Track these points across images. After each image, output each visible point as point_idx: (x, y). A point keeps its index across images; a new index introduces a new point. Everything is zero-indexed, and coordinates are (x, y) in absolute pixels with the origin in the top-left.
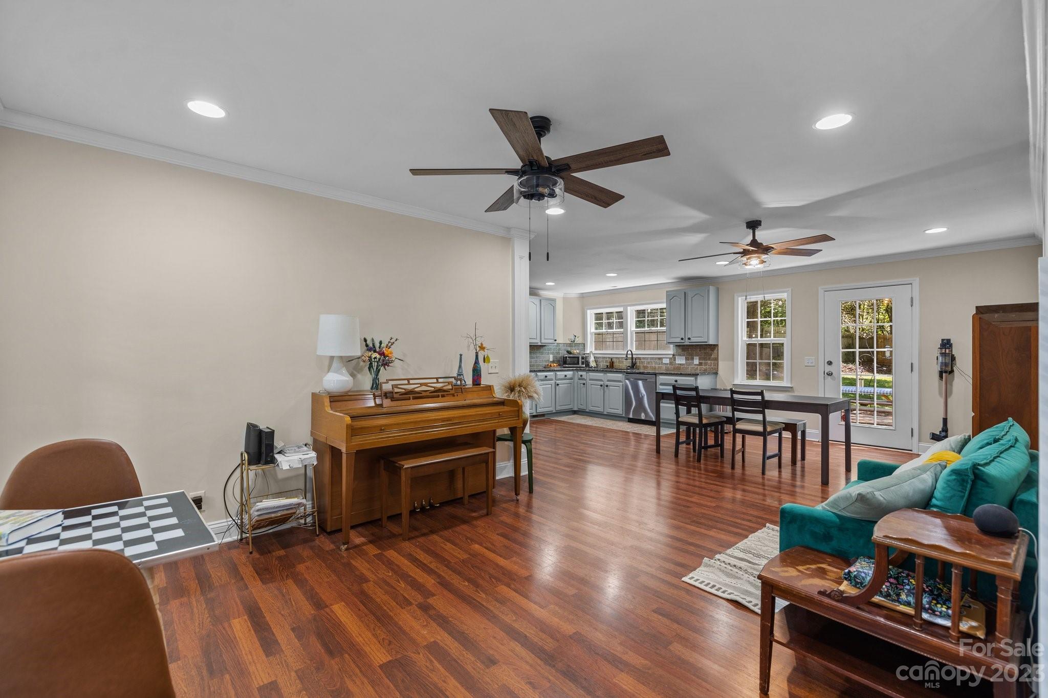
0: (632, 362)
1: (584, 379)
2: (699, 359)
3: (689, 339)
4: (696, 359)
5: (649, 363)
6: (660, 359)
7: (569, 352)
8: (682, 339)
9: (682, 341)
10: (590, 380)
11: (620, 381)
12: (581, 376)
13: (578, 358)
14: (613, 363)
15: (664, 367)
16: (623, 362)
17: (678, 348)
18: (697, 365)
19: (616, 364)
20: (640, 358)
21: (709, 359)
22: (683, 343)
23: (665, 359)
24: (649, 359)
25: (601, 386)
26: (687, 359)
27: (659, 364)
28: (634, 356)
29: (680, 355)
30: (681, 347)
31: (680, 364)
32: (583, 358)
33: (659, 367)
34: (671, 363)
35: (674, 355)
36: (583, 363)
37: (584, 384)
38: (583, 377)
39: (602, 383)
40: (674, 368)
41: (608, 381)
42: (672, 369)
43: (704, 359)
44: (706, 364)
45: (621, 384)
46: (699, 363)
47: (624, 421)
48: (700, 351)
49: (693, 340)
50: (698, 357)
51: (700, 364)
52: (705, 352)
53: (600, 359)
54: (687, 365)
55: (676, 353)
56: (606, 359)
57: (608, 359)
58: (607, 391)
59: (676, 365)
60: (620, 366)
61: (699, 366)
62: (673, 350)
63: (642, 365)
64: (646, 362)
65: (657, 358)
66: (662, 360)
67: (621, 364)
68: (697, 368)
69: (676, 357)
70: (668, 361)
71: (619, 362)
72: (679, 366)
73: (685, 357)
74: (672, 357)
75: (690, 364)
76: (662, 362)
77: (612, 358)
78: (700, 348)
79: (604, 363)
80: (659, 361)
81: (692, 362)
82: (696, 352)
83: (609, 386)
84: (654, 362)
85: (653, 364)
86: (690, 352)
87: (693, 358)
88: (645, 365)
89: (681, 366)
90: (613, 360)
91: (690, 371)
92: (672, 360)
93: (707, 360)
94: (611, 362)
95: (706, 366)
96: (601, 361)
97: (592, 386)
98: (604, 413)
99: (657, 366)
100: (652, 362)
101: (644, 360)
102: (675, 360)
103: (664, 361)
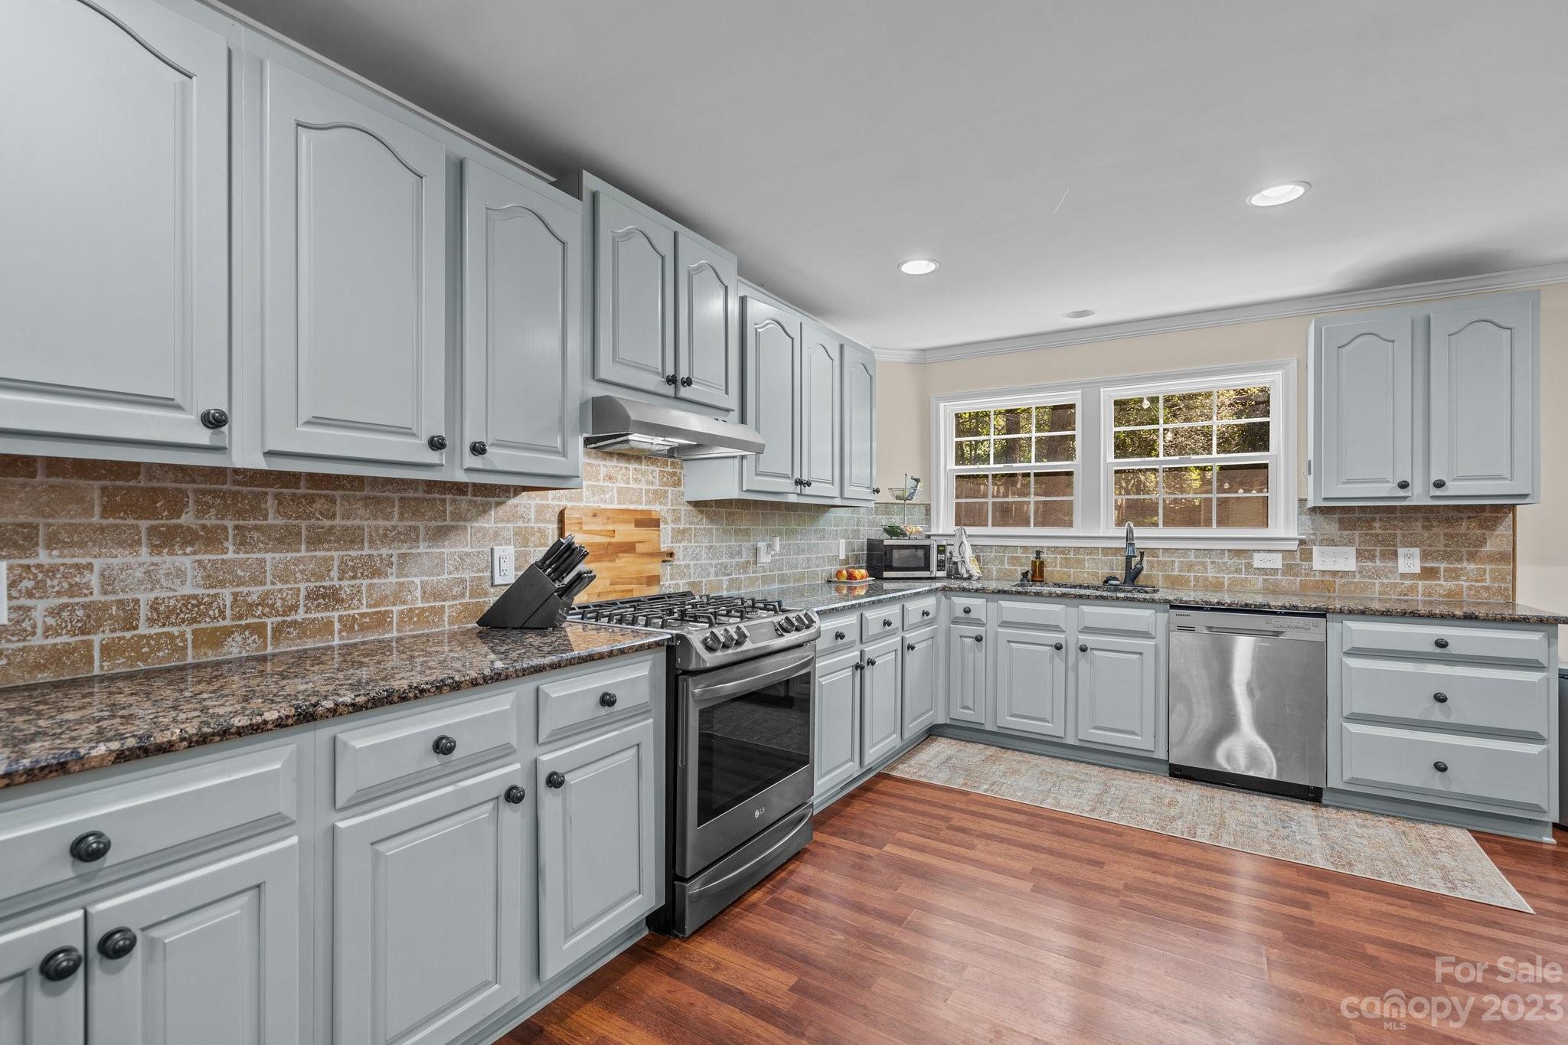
1: (978, 622)
2: (1425, 556)
3: (1439, 484)
4: (1409, 556)
5: (1190, 567)
6: (1238, 553)
7: (892, 531)
8: (1404, 485)
9: (1401, 493)
10: (1005, 624)
11: (1145, 635)
12: (967, 611)
13: (926, 549)
14: (1042, 563)
15: (1259, 581)
16: (1080, 562)
18: (1413, 576)
19: (1054, 569)
20: (1153, 552)
21: (1472, 557)
22: (1405, 498)
23: (1262, 554)
24: (1192, 554)
25: (1058, 647)
26: (1360, 555)
27: (1238, 571)
29: (1332, 543)
30: (1337, 516)
31: (1334, 573)
32: (941, 550)
33: (1233, 582)
34: (1289, 569)
35: (1302, 542)
36: (941, 565)
37: (979, 639)
38: (972, 615)
39: (1058, 637)
40: (1304, 586)
41: (1087, 630)
42: (1296, 587)
43: (1447, 556)
44: (1455, 574)
45: (1152, 643)
46: (1423, 569)
47: (1154, 773)
48: (1424, 527)
49: (1452, 488)
50: (1417, 551)
51: (1428, 573)
52: (1451, 531)
53: (991, 552)
54: (1364, 577)
55: (1314, 534)
56: (1013, 552)
57: (1019, 555)
58: (1083, 665)
59: (1314, 575)
60: (1070, 576)
61: (1421, 579)
62: (1300, 524)
63: (1160, 573)
64: (1176, 565)
65: (1229, 550)
66: (1251, 557)
67: (1072, 570)
68: (1413, 588)
69: (1315, 549)
70: (1277, 562)
71: (1067, 562)
72: (1328, 578)
73: (1354, 548)
74: (1295, 548)
75: (1377, 574)
76: (1249, 566)
77: (1038, 549)
78: (1427, 519)
79: (1003, 564)
80: (1235, 560)
81: (1390, 564)
82: (1407, 532)
83: (1091, 649)
84: (1212, 563)
85: (1206, 570)
86: (1382, 532)
87: (1395, 554)
88: (1176, 573)
89: (1337, 580)
90: (1043, 556)
91: (1377, 596)
92: (1294, 558)
93: (1460, 560)
94: (1038, 564)
95: (1457, 578)
96: (996, 558)
97: (1012, 644)
98: (1064, 741)
99: (1226, 578)
100: (1204, 564)
101: (1170, 557)
102: (1310, 559)
103: (1258, 561)
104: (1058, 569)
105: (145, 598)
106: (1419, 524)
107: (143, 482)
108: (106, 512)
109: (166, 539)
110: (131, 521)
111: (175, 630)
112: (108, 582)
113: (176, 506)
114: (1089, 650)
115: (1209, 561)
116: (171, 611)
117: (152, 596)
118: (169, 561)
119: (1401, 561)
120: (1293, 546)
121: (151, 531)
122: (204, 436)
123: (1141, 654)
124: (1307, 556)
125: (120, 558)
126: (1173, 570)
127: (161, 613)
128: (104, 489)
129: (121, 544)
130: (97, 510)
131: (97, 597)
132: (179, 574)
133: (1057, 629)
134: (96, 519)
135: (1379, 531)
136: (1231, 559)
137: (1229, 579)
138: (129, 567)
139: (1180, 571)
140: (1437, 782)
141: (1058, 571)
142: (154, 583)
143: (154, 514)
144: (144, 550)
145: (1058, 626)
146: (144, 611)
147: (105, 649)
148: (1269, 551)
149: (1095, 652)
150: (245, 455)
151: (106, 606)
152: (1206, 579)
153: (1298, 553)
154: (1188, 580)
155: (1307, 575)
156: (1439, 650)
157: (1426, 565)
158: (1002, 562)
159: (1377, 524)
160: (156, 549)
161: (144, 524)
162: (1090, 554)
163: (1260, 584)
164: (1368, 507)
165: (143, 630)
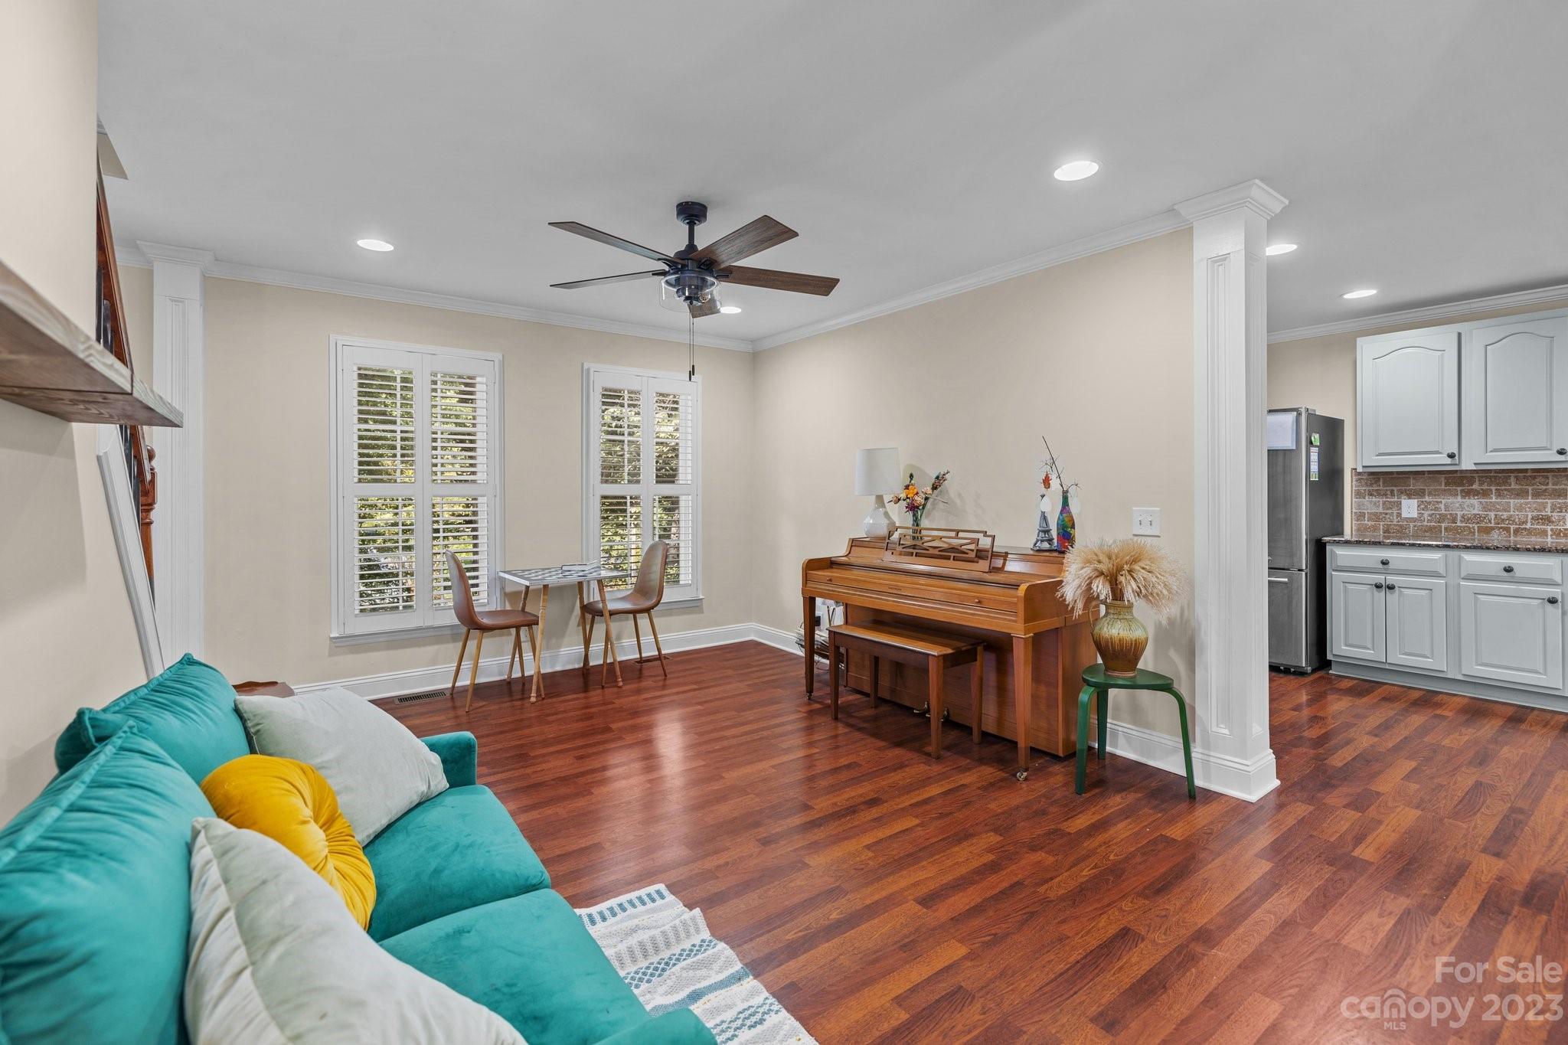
105: (1459, 513)
107: (1459, 475)
108: (1446, 485)
109: (1467, 494)
110: (1454, 488)
111: (1471, 526)
112: (1447, 507)
113: (1471, 482)
116: (1469, 519)
117: (1462, 513)
118: (1467, 501)
121: (1462, 491)
122: (1449, 461)
125: (1451, 500)
127: (1465, 519)
128: (1445, 477)
129: (1451, 495)
130: (1443, 484)
131: (1443, 512)
132: (1473, 506)
134: (1443, 487)
138: (1454, 503)
142: (1463, 509)
143: (1462, 485)
144: (1459, 497)
146: (1459, 518)
147: (1446, 529)
150: (1467, 464)
151: (1446, 515)
160: (1463, 497)
161: (1459, 489)
165: (1459, 524)
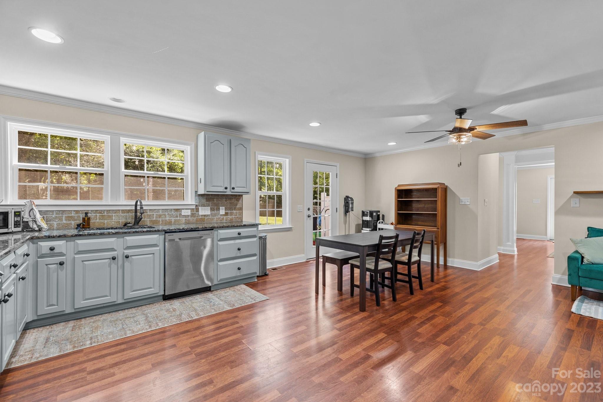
0: (136, 216)
1: (61, 254)
2: (226, 209)
3: (233, 188)
4: (222, 209)
5: (160, 216)
6: (177, 210)
8: (226, 188)
9: (225, 190)
10: (79, 252)
11: (155, 245)
12: (52, 249)
13: (5, 214)
14: (89, 219)
16: (110, 217)
17: (201, 197)
18: (223, 215)
19: (95, 221)
21: (235, 209)
22: (226, 192)
23: (185, 210)
24: (161, 211)
25: (114, 258)
26: (212, 209)
27: (177, 217)
28: (145, 208)
29: (204, 206)
30: (206, 197)
31: (205, 216)
32: (17, 214)
33: (175, 221)
34: (193, 215)
35: (196, 206)
36: (17, 224)
37: (61, 264)
38: (56, 251)
39: (113, 254)
40: (197, 220)
41: (128, 248)
42: (194, 221)
43: (230, 209)
44: (232, 214)
45: (158, 248)
46: (225, 213)
47: (157, 302)
48: (226, 201)
49: (235, 190)
50: (224, 208)
51: (226, 214)
52: (231, 202)
53: (52, 214)
54: (212, 216)
55: (200, 203)
56: (69, 214)
57: (73, 215)
58: (127, 264)
59: (200, 216)
60: (105, 224)
61: (225, 216)
62: (196, 200)
63: (148, 220)
64: (155, 216)
65: (174, 209)
66: (181, 211)
67: (106, 221)
68: (223, 219)
69: (200, 208)
70: (188, 213)
71: (103, 217)
72: (203, 217)
73: (210, 207)
74: (194, 208)
75: (215, 215)
76: (180, 214)
77: (86, 211)
78: (226, 198)
79: (62, 220)
80: (176, 213)
81: (218, 212)
82: (222, 202)
83: (131, 256)
84: (168, 214)
85: (166, 217)
86: (216, 202)
87: (219, 209)
88: (154, 219)
89: (206, 218)
90: (89, 215)
91: (215, 222)
92: (194, 211)
93: (232, 210)
94: (86, 219)
95: (232, 215)
96: (56, 218)
97: (84, 262)
98: (116, 303)
99: (173, 219)
100: (165, 215)
101: (152, 213)
102: (198, 211)
103: (184, 213)
104: (98, 221)
106: (224, 200)
114: (130, 256)
115: (167, 213)
119: (221, 211)
120: (194, 207)
123: (154, 254)
124: (197, 210)
126: (153, 218)
133: (113, 250)
135: (215, 202)
136: (175, 212)
137: (174, 220)
139: (156, 218)
140: (238, 273)
141: (98, 222)
145: (113, 248)
148: (187, 209)
149: (132, 257)
152: (166, 220)
153: (195, 209)
154: (159, 221)
155: (198, 217)
156: (239, 236)
157: (226, 212)
158: (61, 219)
159: (215, 200)
162: (116, 213)
163: (184, 221)
164: (213, 194)
